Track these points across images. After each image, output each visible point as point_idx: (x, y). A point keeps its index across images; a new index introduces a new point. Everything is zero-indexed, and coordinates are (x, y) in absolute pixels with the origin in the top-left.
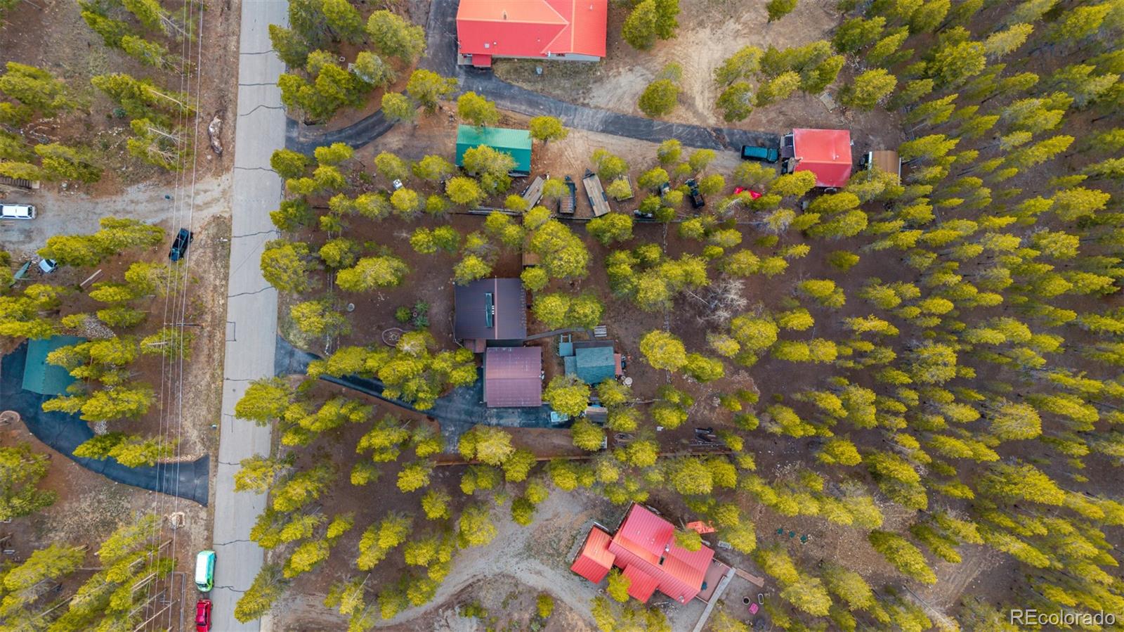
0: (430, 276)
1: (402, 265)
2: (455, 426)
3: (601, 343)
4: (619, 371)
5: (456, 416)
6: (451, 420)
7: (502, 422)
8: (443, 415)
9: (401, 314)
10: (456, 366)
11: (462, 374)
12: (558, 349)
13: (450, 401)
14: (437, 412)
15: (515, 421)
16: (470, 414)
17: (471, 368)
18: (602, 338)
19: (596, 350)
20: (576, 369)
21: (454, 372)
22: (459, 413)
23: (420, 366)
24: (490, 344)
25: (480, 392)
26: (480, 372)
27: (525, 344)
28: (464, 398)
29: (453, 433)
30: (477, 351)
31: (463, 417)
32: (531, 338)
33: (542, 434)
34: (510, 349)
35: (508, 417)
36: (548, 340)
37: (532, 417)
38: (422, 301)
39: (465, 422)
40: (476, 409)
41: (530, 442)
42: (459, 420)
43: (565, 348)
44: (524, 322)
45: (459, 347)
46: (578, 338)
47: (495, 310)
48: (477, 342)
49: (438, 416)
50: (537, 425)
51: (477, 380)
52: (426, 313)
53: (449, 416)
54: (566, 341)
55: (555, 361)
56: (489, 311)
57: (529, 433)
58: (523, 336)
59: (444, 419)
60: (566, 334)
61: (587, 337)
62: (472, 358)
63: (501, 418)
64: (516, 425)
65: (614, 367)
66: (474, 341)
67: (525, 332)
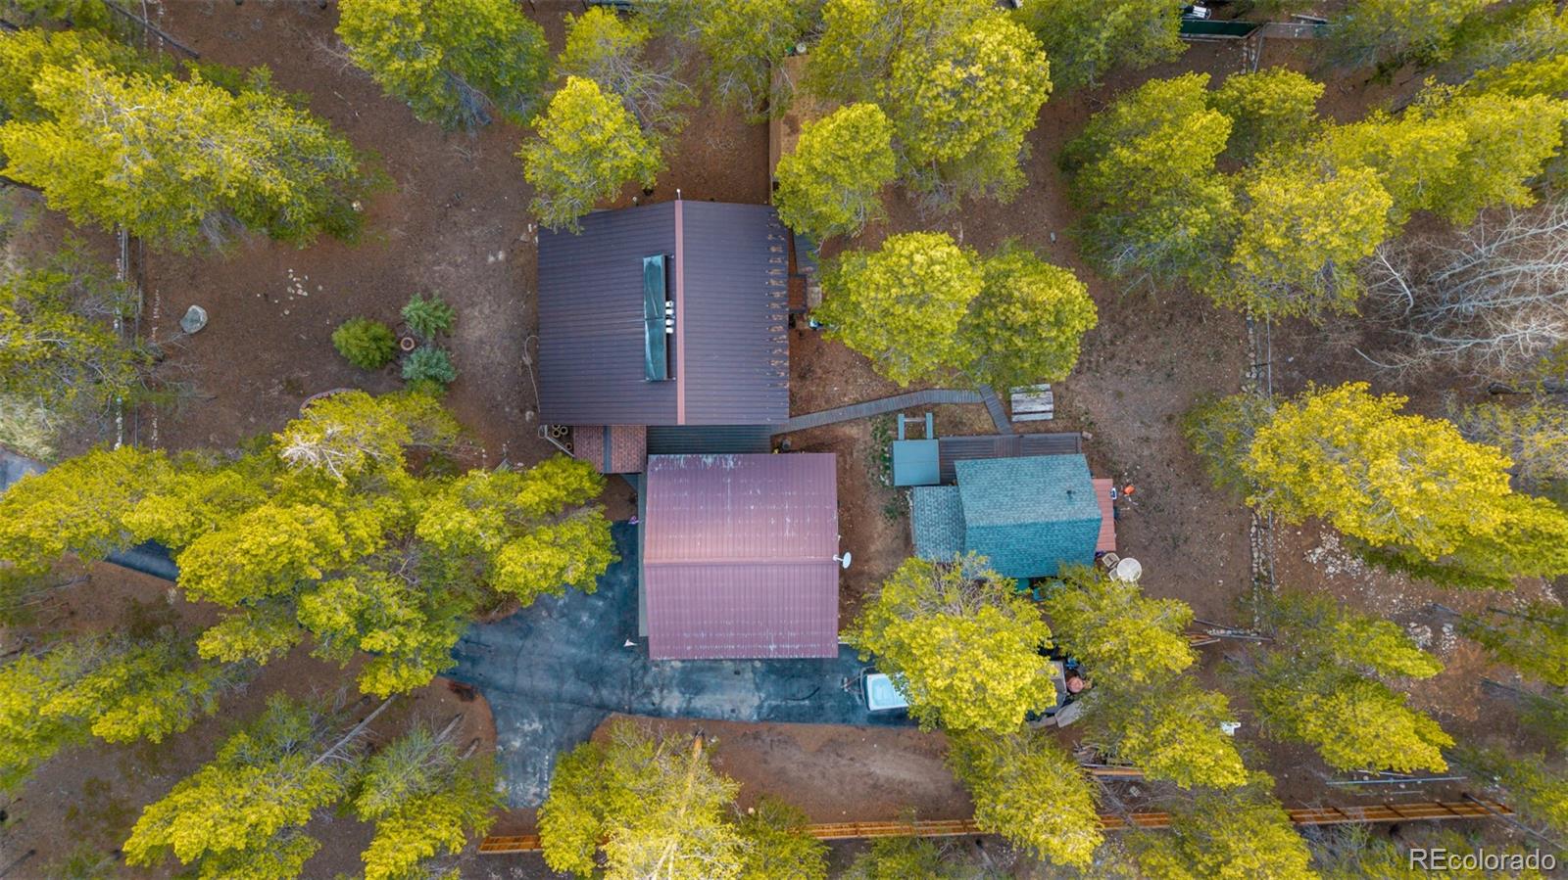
0: (460, 216)
1: (313, 133)
2: (543, 716)
3: (1030, 442)
4: (1107, 539)
5: (545, 684)
6: (532, 697)
7: (699, 703)
8: (504, 678)
9: (348, 337)
10: (518, 526)
11: (545, 555)
12: (887, 463)
13: (527, 632)
14: (484, 669)
15: (744, 701)
16: (596, 676)
17: (588, 532)
18: (1037, 427)
19: (1027, 464)
20: (959, 533)
21: (510, 552)
22: (556, 671)
23: (367, 523)
24: (661, 441)
25: (627, 604)
26: (626, 539)
27: (779, 444)
28: (574, 624)
29: (536, 739)
30: (617, 466)
31: (571, 687)
32: (803, 422)
33: (833, 745)
34: (730, 462)
35: (719, 688)
36: (853, 431)
37: (801, 687)
38: (427, 296)
39: (578, 702)
40: (614, 659)
41: (793, 770)
42: (559, 698)
43: (913, 459)
44: (781, 363)
45: (550, 453)
46: (955, 425)
47: (675, 316)
48: (615, 436)
49: (486, 685)
50: (816, 714)
51: (613, 567)
52: (443, 337)
53: (524, 682)
54: (916, 433)
55: (876, 503)
56: (653, 321)
57: (788, 741)
58: (775, 416)
59: (507, 692)
60: (911, 412)
61: (984, 423)
62: (593, 490)
63: (699, 689)
64: (747, 712)
65: (1094, 525)
66: (606, 430)
67: (785, 402)
